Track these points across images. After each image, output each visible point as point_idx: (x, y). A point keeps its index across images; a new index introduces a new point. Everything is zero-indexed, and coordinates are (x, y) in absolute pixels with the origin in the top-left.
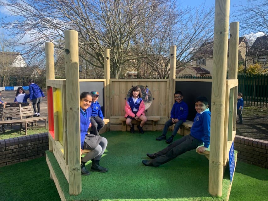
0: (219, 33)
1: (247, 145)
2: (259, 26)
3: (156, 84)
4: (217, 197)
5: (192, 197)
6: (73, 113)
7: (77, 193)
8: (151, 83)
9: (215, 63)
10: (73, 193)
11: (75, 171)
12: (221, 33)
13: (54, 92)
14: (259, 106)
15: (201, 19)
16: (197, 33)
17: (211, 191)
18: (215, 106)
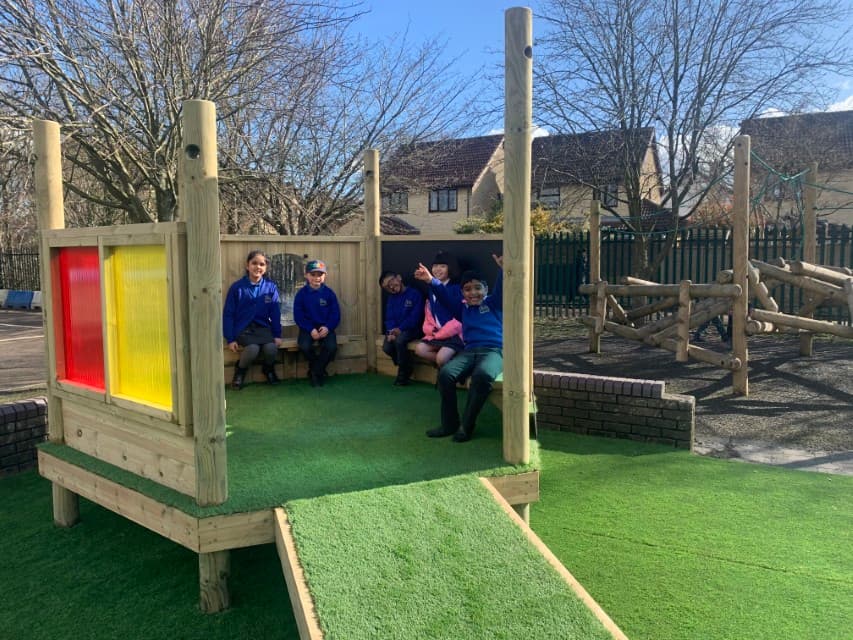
0: (515, 130)
1: (547, 388)
2: (546, 110)
3: (329, 249)
4: (522, 464)
5: (475, 471)
6: (210, 302)
7: (221, 501)
8: (317, 246)
9: (510, 190)
10: (210, 499)
11: (216, 444)
12: (520, 130)
13: (106, 258)
14: (551, 316)
15: (395, 77)
16: (388, 115)
17: (508, 456)
18: (512, 278)
